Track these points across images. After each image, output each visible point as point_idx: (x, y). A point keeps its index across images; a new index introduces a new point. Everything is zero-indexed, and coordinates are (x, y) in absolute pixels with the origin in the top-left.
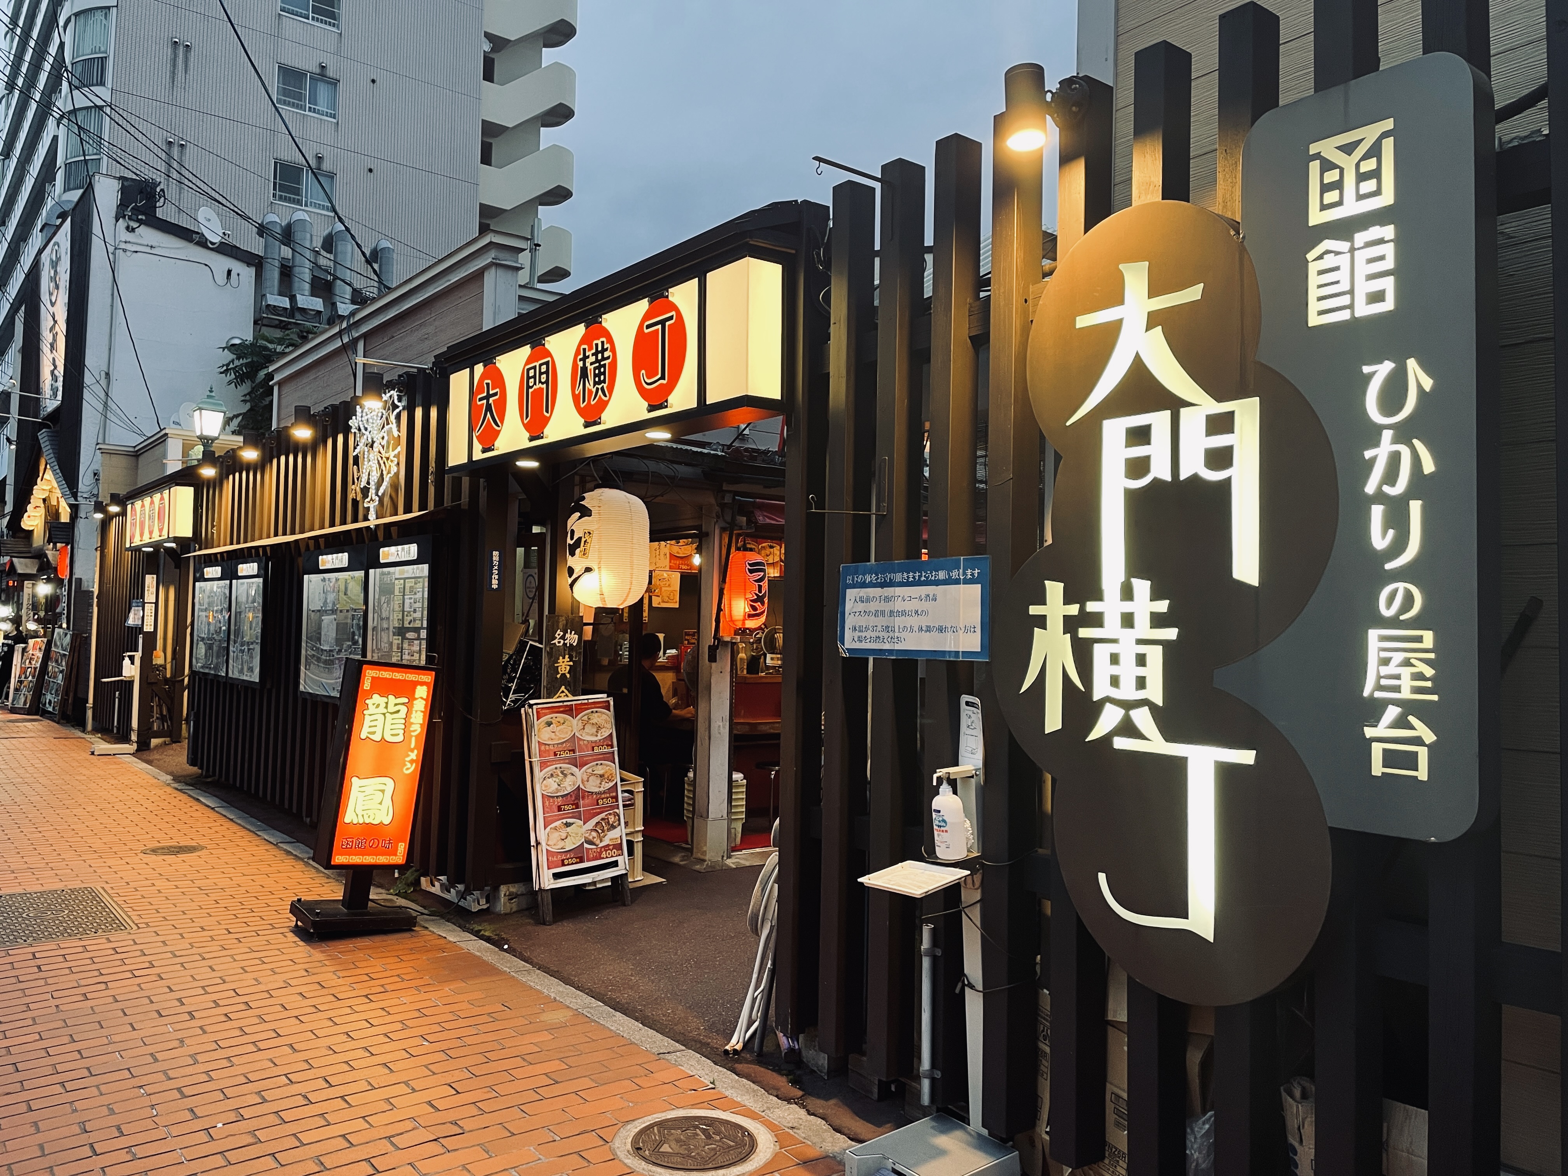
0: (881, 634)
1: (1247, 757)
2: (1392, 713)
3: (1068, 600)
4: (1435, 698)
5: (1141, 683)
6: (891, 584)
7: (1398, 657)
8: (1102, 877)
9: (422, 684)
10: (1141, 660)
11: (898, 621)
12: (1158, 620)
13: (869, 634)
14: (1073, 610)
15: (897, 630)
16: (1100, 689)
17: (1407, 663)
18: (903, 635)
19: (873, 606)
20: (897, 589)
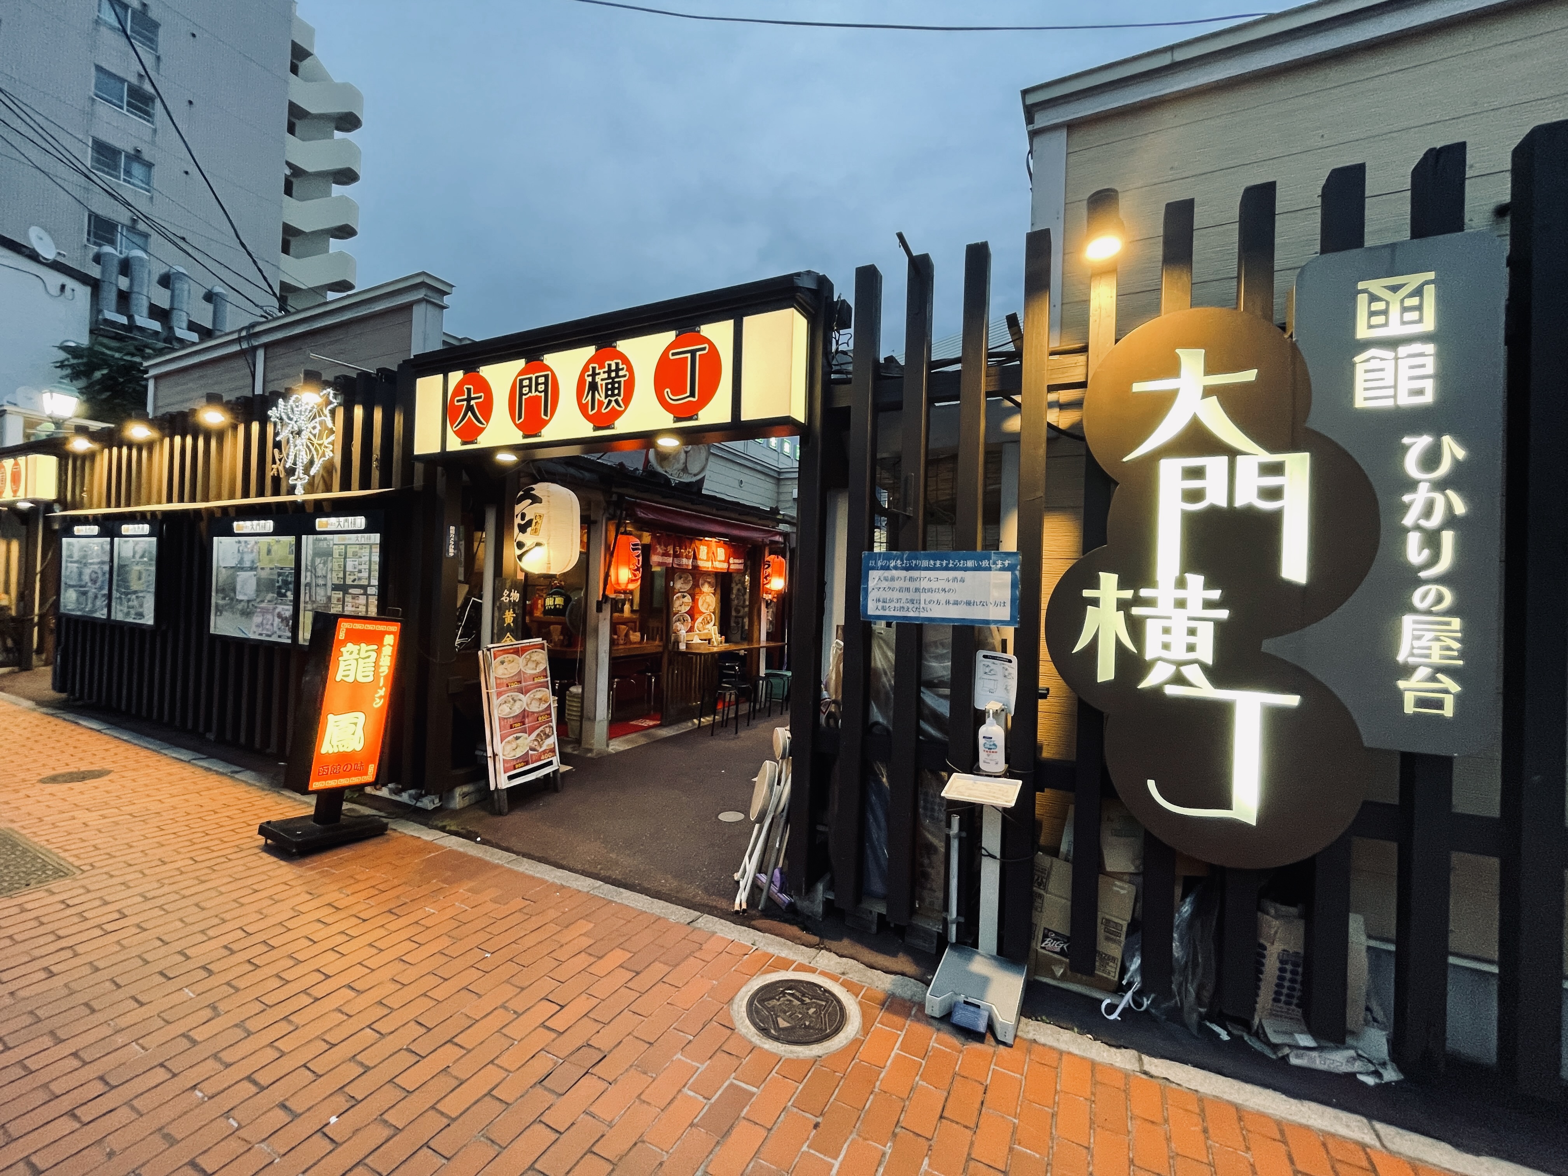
0: (906, 605)
1: (1292, 700)
2: (1423, 672)
3: (1122, 586)
4: (1461, 662)
5: (1191, 648)
6: (917, 568)
7: (1432, 635)
8: (1151, 784)
9: (390, 633)
10: (1192, 632)
11: (923, 596)
12: (1209, 604)
13: (892, 605)
14: (1128, 594)
15: (922, 602)
16: (1151, 651)
17: (1437, 639)
18: (929, 606)
19: (897, 584)
20: (923, 572)
